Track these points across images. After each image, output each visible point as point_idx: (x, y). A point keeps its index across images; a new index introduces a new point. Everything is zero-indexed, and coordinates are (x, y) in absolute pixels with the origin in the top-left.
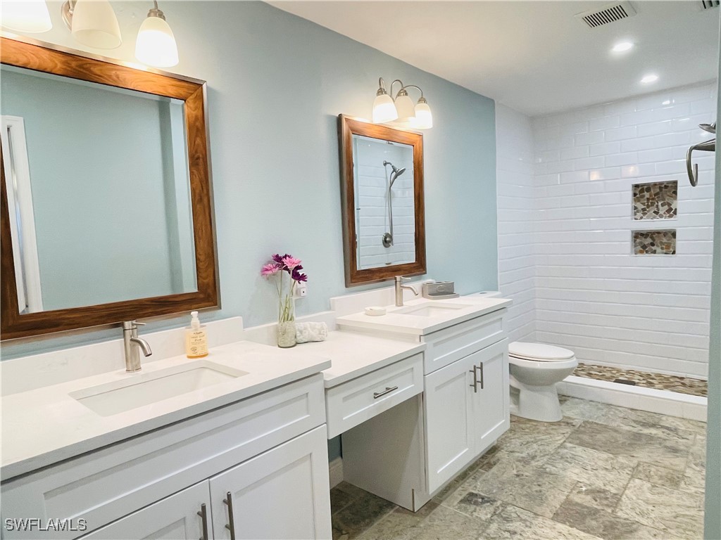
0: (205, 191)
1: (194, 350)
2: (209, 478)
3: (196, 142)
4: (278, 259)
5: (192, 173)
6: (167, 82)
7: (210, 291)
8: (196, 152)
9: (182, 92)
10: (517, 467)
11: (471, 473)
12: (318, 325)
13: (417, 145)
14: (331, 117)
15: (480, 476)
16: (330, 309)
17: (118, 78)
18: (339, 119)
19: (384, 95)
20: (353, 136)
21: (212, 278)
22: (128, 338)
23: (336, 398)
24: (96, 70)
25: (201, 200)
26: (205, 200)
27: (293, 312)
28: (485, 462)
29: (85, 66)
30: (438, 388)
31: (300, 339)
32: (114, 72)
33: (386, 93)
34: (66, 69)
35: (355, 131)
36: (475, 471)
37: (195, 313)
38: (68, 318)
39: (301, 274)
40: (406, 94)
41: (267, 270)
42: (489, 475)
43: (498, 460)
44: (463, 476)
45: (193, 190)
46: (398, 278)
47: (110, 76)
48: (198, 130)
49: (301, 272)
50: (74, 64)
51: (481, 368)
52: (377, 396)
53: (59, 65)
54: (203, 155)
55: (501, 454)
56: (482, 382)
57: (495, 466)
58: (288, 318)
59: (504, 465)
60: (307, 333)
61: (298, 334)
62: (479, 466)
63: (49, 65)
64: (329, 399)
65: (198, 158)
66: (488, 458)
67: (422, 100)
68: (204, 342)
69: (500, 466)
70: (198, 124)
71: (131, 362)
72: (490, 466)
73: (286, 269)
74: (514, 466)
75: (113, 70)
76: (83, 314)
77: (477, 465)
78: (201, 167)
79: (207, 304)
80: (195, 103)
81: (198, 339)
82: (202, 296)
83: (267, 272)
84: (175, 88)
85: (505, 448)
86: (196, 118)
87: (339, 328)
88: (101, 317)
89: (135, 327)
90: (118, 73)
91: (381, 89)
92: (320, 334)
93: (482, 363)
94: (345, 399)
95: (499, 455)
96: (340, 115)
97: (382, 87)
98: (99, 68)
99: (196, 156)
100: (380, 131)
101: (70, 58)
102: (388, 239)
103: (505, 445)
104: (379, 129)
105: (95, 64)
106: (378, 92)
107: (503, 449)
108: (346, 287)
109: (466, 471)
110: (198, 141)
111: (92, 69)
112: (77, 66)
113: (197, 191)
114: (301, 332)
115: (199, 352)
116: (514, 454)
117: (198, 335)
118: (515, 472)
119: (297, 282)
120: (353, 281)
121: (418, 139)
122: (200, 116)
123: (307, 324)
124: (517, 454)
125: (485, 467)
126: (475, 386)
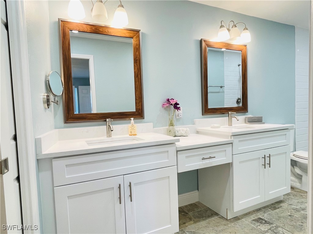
0: (139, 73)
1: (131, 132)
2: (124, 175)
3: (136, 54)
4: (168, 100)
5: (134, 66)
6: (126, 31)
7: (140, 111)
8: (136, 58)
9: (131, 35)
10: (291, 212)
11: (263, 210)
12: (185, 129)
13: (244, 51)
14: (197, 40)
15: (267, 212)
16: (194, 124)
17: (108, 32)
18: (201, 41)
19: (223, 28)
20: (208, 49)
21: (141, 107)
22: (108, 125)
23: (181, 156)
24: (101, 30)
25: (137, 76)
26: (139, 77)
27: (174, 123)
28: (273, 206)
29: (97, 29)
30: (240, 162)
31: (177, 134)
32: (107, 30)
33: (224, 27)
34: (91, 30)
35: (209, 46)
36: (266, 209)
37: (132, 119)
38: (89, 117)
39: (178, 107)
40: (236, 27)
41: (164, 105)
42: (273, 212)
43: (281, 207)
44: (259, 210)
45: (135, 72)
46: (230, 113)
47: (105, 31)
48: (137, 49)
49: (178, 106)
50: (93, 28)
51: (269, 157)
52: (203, 159)
53: (89, 29)
54: (139, 58)
55: (284, 205)
56: (270, 164)
57: (278, 209)
58: (172, 124)
59: (284, 210)
60: (180, 132)
61: (176, 132)
62: (269, 208)
63: (86, 30)
64: (179, 156)
65: (137, 60)
66: (275, 204)
67: (246, 29)
68: (135, 130)
69: (281, 209)
70: (137, 47)
71: (109, 134)
72: (275, 208)
73: (171, 104)
74: (290, 211)
75: (106, 29)
76: (95, 116)
77: (268, 207)
78: (138, 64)
79: (139, 116)
80: (136, 39)
81: (133, 128)
82: (137, 113)
83: (164, 106)
84: (129, 34)
85: (287, 203)
86: (137, 45)
87: (198, 132)
88: (100, 117)
89: (110, 121)
90: (108, 30)
91: (222, 25)
92: (186, 133)
93: (270, 155)
94: (187, 157)
95: (282, 205)
96: (201, 39)
97: (222, 24)
98: (102, 29)
99: (136, 59)
100: (222, 45)
101: (92, 26)
102: (239, 101)
103: (288, 201)
104: (222, 44)
105: (101, 28)
106: (221, 27)
107: (285, 202)
108: (202, 115)
109: (261, 208)
110: (137, 53)
111: (99, 29)
112: (95, 29)
113: (136, 73)
114: (178, 131)
115: (133, 133)
116: (291, 206)
117: (133, 127)
118: (289, 214)
119: (176, 110)
120: (206, 112)
121: (244, 47)
122: (138, 44)
123: (181, 128)
124: (293, 206)
125: (272, 208)
126: (265, 165)
